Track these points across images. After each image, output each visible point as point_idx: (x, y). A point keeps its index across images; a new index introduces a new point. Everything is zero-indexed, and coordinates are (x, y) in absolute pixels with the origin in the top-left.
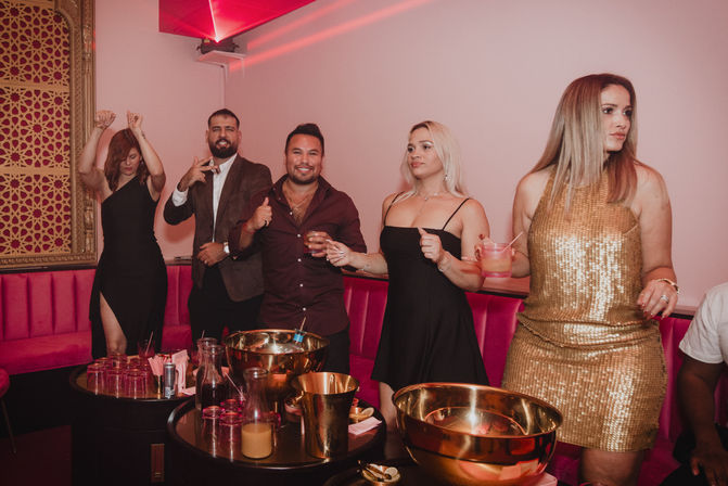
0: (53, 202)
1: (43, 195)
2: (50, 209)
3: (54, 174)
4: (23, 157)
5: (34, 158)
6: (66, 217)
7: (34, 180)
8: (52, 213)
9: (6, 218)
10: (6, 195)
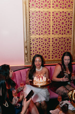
0: (66, 45)
1: (64, 43)
4: (59, 32)
5: (62, 32)
9: (54, 50)
10: (54, 43)
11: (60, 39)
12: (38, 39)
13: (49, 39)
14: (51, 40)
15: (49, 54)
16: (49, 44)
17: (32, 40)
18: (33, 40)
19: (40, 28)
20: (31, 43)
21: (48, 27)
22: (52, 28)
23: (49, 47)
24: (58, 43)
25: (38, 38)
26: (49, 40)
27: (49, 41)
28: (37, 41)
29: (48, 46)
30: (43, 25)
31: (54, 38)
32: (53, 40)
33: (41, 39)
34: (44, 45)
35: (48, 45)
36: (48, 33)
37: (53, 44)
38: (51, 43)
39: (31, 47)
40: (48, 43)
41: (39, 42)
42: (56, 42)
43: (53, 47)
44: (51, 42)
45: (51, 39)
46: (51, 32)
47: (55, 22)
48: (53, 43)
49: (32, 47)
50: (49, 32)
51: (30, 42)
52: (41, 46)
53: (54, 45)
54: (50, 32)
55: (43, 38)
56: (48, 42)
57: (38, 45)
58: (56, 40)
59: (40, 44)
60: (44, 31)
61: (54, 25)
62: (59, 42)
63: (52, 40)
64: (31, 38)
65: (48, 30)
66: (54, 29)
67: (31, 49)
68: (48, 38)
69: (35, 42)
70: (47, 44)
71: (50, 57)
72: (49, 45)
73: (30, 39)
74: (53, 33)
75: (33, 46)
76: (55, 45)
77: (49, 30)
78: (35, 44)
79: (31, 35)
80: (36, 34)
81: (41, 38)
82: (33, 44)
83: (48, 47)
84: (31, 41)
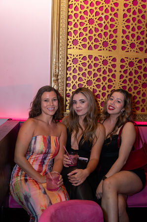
11: (140, 61)
12: (86, 59)
13: (114, 60)
14: (118, 63)
16: (113, 73)
17: (71, 59)
18: (75, 61)
19: (92, 33)
20: (68, 66)
21: (112, 33)
22: (122, 34)
23: (113, 79)
25: (87, 57)
26: (113, 63)
27: (114, 66)
28: (84, 64)
29: (111, 77)
30: (100, 25)
31: (125, 59)
32: (124, 64)
33: (93, 59)
34: (100, 75)
35: (111, 74)
36: (110, 46)
37: (122, 73)
38: (118, 71)
39: (68, 76)
40: (110, 71)
41: (90, 66)
42: (130, 69)
43: (122, 80)
45: (118, 60)
46: (119, 45)
47: (128, 21)
48: (123, 70)
49: (71, 77)
50: (113, 44)
51: (67, 63)
52: (92, 75)
53: (125, 75)
54: (115, 45)
55: (99, 58)
56: (111, 67)
57: (87, 72)
58: (131, 64)
59: (91, 70)
60: (101, 40)
61: (128, 27)
62: (137, 69)
63: (122, 64)
64: (68, 56)
65: (112, 40)
66: (127, 37)
67: (68, 82)
68: (111, 58)
69: (79, 64)
70: (108, 73)
72: (114, 76)
73: (67, 58)
74: (123, 48)
75: (73, 74)
77: (114, 38)
78: (77, 69)
79: (69, 47)
80: (81, 47)
81: (94, 57)
82: (75, 71)
83: (110, 81)
84: (70, 62)
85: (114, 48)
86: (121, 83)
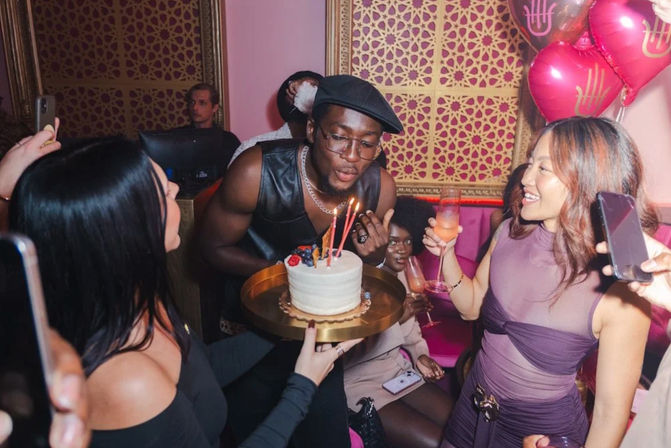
0: (495, 128)
1: (485, 120)
2: (492, 135)
3: (501, 96)
4: (468, 75)
5: (480, 76)
6: (509, 145)
7: (476, 103)
8: (493, 140)
9: (443, 144)
10: (445, 119)
11: (471, 102)
14: (434, 106)
15: (423, 160)
16: (425, 120)
21: (425, 56)
23: (425, 131)
24: (464, 119)
26: (425, 105)
27: (427, 110)
29: (421, 128)
31: (446, 99)
32: (443, 106)
33: (392, 100)
34: (405, 125)
35: (421, 123)
36: (421, 78)
37: (440, 121)
38: (433, 118)
40: (420, 117)
42: (455, 115)
43: (440, 132)
44: (433, 113)
45: (435, 101)
47: (453, 35)
48: (441, 116)
50: (426, 75)
53: (444, 124)
54: (431, 76)
55: (403, 97)
56: (422, 112)
58: (456, 106)
60: (406, 70)
62: (465, 114)
63: (440, 106)
65: (424, 67)
66: (450, 62)
68: (423, 98)
70: (417, 121)
71: (424, 170)
72: (426, 126)
74: (443, 80)
76: (447, 127)
77: (428, 65)
81: (394, 96)
83: (420, 133)
85: (428, 81)
86: (437, 136)
